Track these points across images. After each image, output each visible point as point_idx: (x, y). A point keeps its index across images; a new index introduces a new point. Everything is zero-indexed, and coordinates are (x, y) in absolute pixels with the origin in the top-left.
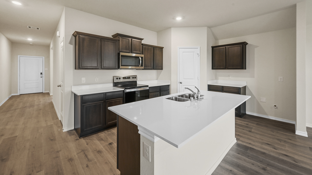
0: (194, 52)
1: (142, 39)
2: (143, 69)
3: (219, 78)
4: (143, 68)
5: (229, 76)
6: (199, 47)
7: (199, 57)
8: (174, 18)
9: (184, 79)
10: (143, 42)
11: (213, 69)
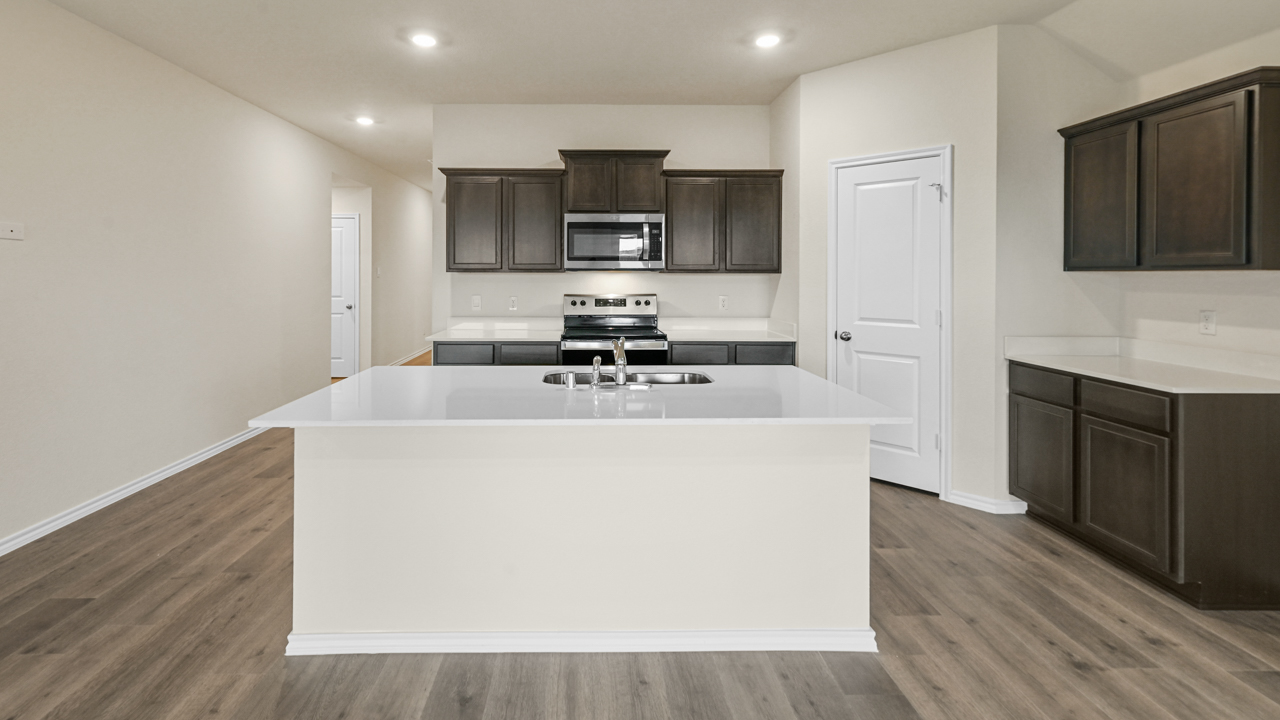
0: (917, 178)
1: (665, 153)
2: (661, 271)
3: (1144, 325)
4: (662, 264)
5: (1204, 315)
6: (945, 148)
7: (947, 200)
8: (746, 40)
9: (862, 319)
10: (669, 164)
11: (1069, 266)
